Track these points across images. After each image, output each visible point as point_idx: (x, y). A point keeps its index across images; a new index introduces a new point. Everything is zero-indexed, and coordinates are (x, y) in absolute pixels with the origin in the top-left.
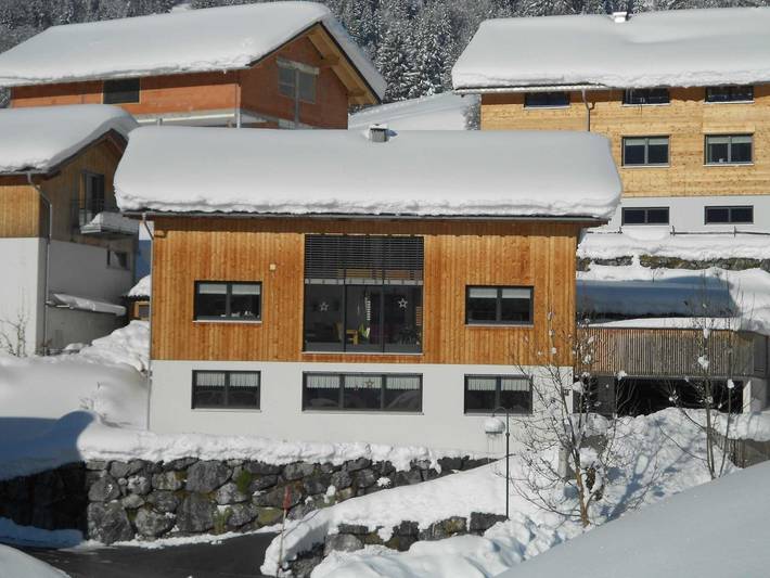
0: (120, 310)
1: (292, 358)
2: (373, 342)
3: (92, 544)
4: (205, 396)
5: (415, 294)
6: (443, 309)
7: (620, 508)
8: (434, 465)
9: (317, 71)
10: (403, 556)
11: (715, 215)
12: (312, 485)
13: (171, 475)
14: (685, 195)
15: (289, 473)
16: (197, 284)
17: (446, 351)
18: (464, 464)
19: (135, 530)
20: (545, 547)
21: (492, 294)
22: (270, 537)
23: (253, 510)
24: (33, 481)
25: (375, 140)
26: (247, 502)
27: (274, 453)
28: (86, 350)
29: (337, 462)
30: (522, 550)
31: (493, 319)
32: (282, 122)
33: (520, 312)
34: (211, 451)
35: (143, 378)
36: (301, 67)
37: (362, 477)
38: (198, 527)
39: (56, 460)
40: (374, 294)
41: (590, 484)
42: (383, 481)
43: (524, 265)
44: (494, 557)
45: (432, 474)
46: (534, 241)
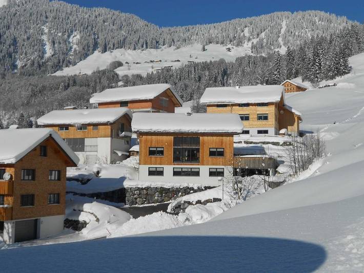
0: (128, 154)
1: (171, 165)
2: (188, 161)
3: (127, 206)
4: (151, 173)
5: (198, 150)
6: (204, 153)
7: (246, 196)
8: (203, 188)
9: (168, 99)
10: (205, 206)
11: (259, 132)
12: (176, 192)
13: (145, 191)
14: (253, 127)
15: (171, 190)
16: (149, 148)
17: (205, 162)
18: (210, 188)
19: (136, 203)
20: (235, 204)
21: (215, 150)
22: (168, 204)
23: (163, 198)
24: (113, 192)
25: (188, 115)
26: (162, 196)
27: (167, 186)
28: (121, 163)
29: (181, 187)
30: (230, 205)
31: (215, 155)
32: (161, 111)
33: (221, 154)
34: (153, 185)
35: (136, 169)
36: (164, 98)
37: (187, 191)
38: (151, 202)
39: (118, 187)
40: (189, 150)
41: (240, 192)
42: (192, 192)
43: (222, 143)
44: (224, 206)
45: (203, 190)
46: (224, 138)
